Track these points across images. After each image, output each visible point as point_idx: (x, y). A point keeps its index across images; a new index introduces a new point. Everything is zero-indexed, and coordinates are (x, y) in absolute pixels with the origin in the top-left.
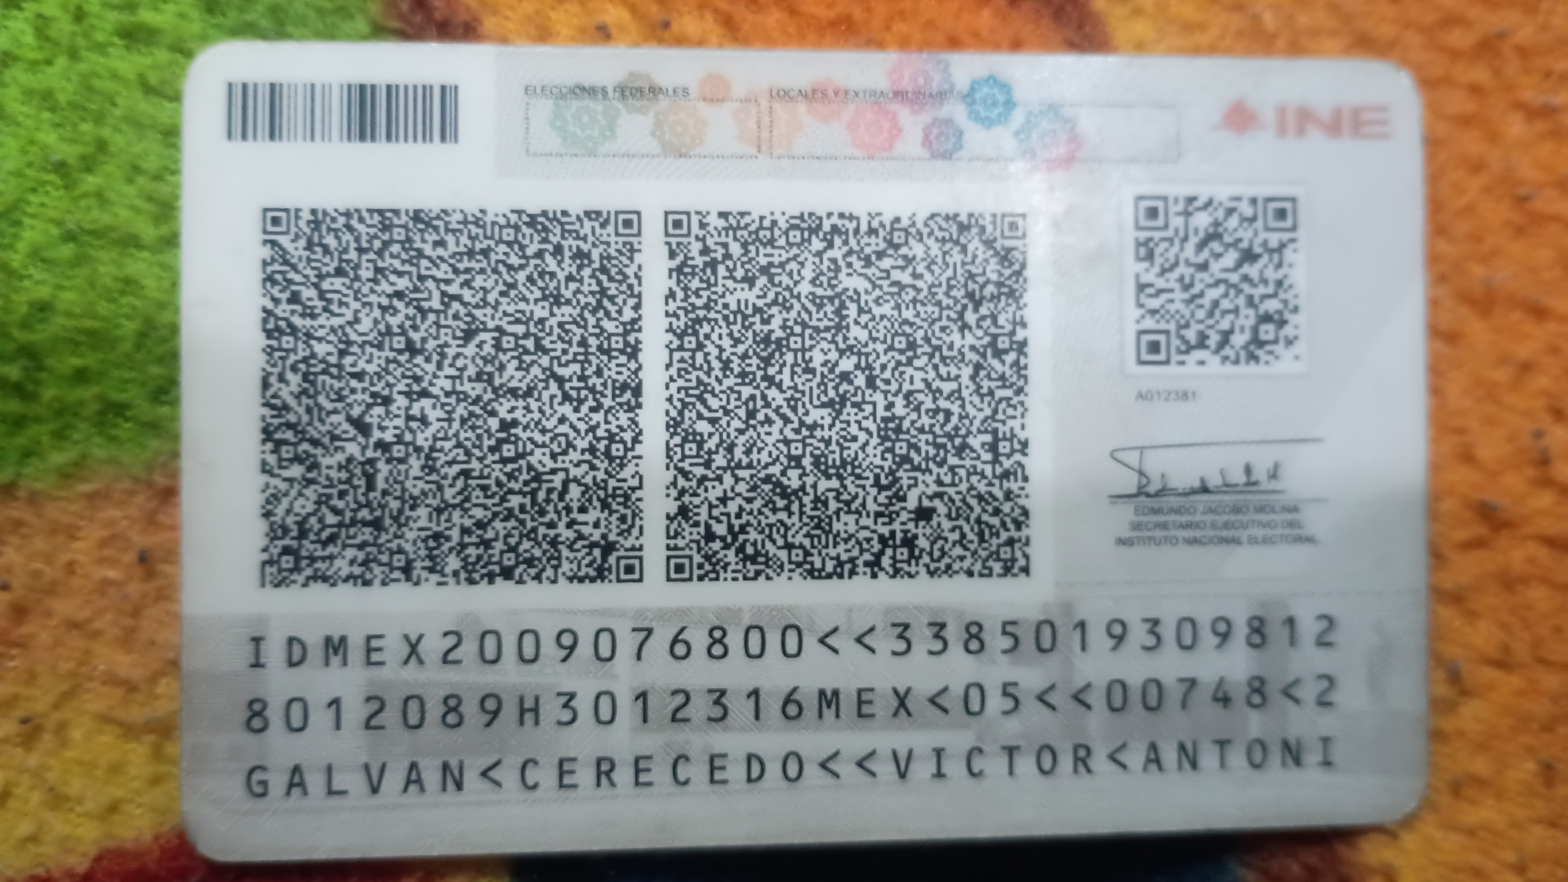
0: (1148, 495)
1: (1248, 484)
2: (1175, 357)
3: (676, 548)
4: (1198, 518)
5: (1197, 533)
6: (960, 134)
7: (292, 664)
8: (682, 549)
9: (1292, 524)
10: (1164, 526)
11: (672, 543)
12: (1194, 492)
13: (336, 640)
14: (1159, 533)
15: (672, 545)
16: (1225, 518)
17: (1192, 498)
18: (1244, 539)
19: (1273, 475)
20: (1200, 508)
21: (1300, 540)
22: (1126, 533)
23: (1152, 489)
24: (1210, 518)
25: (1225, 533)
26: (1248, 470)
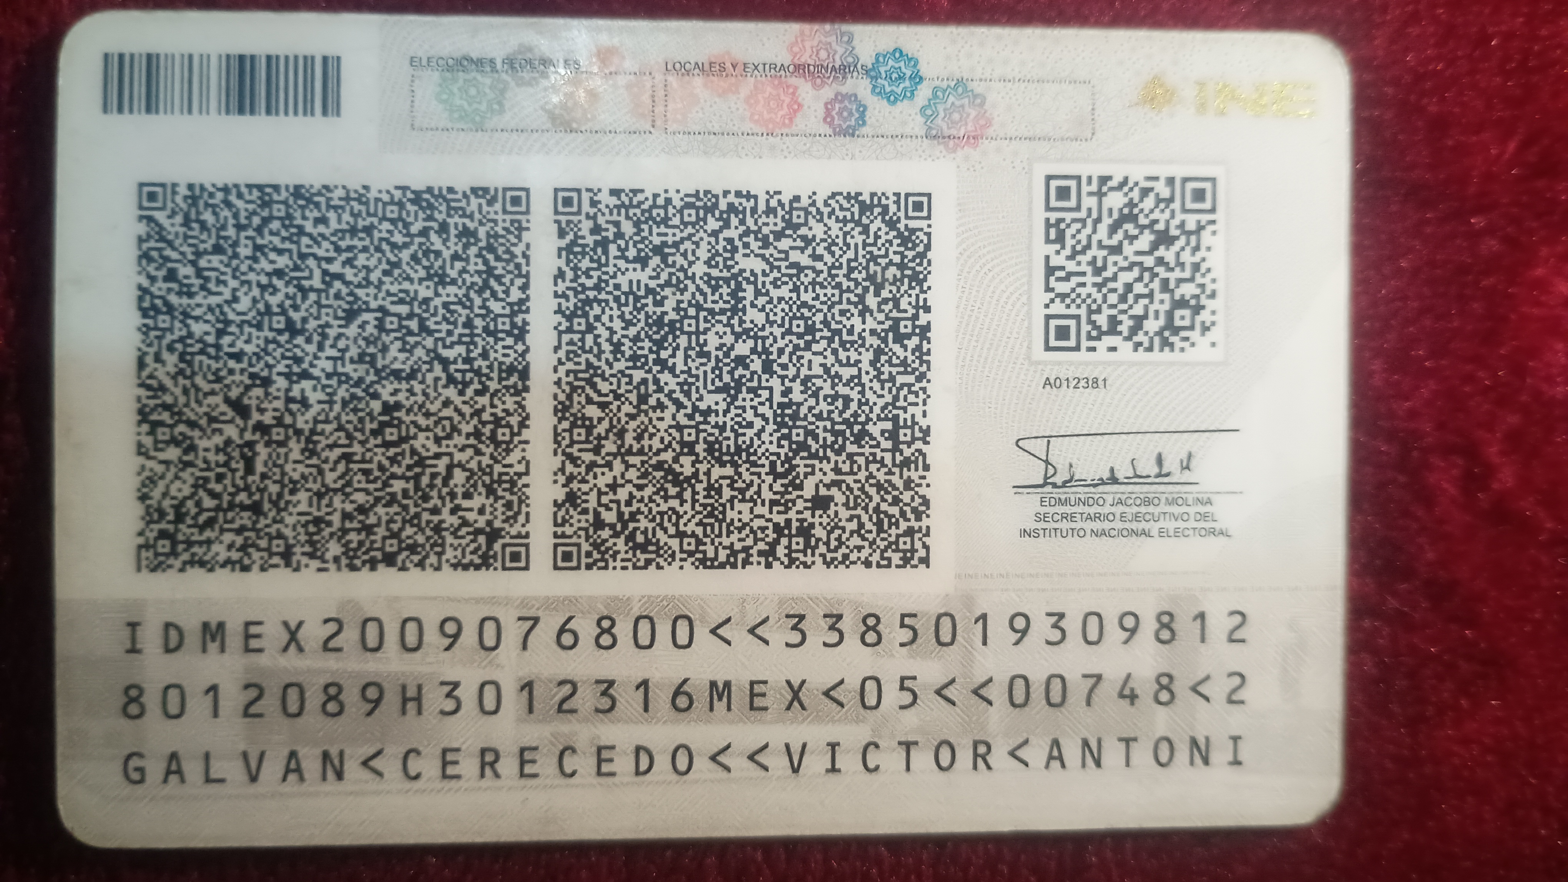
0: (1055, 485)
1: (1159, 475)
2: (1085, 344)
3: (563, 535)
4: (1106, 509)
5: (1107, 525)
6: (862, 110)
7: (168, 650)
8: (570, 537)
9: (1204, 517)
10: (1071, 517)
11: (559, 530)
12: (1103, 482)
13: (214, 626)
14: (1065, 525)
15: (559, 533)
16: (1135, 509)
17: (1101, 488)
18: (1155, 532)
19: (1186, 467)
20: (1109, 499)
21: (1213, 532)
22: (1031, 525)
23: (1058, 480)
24: (1120, 509)
25: (1134, 526)
26: (1160, 461)
